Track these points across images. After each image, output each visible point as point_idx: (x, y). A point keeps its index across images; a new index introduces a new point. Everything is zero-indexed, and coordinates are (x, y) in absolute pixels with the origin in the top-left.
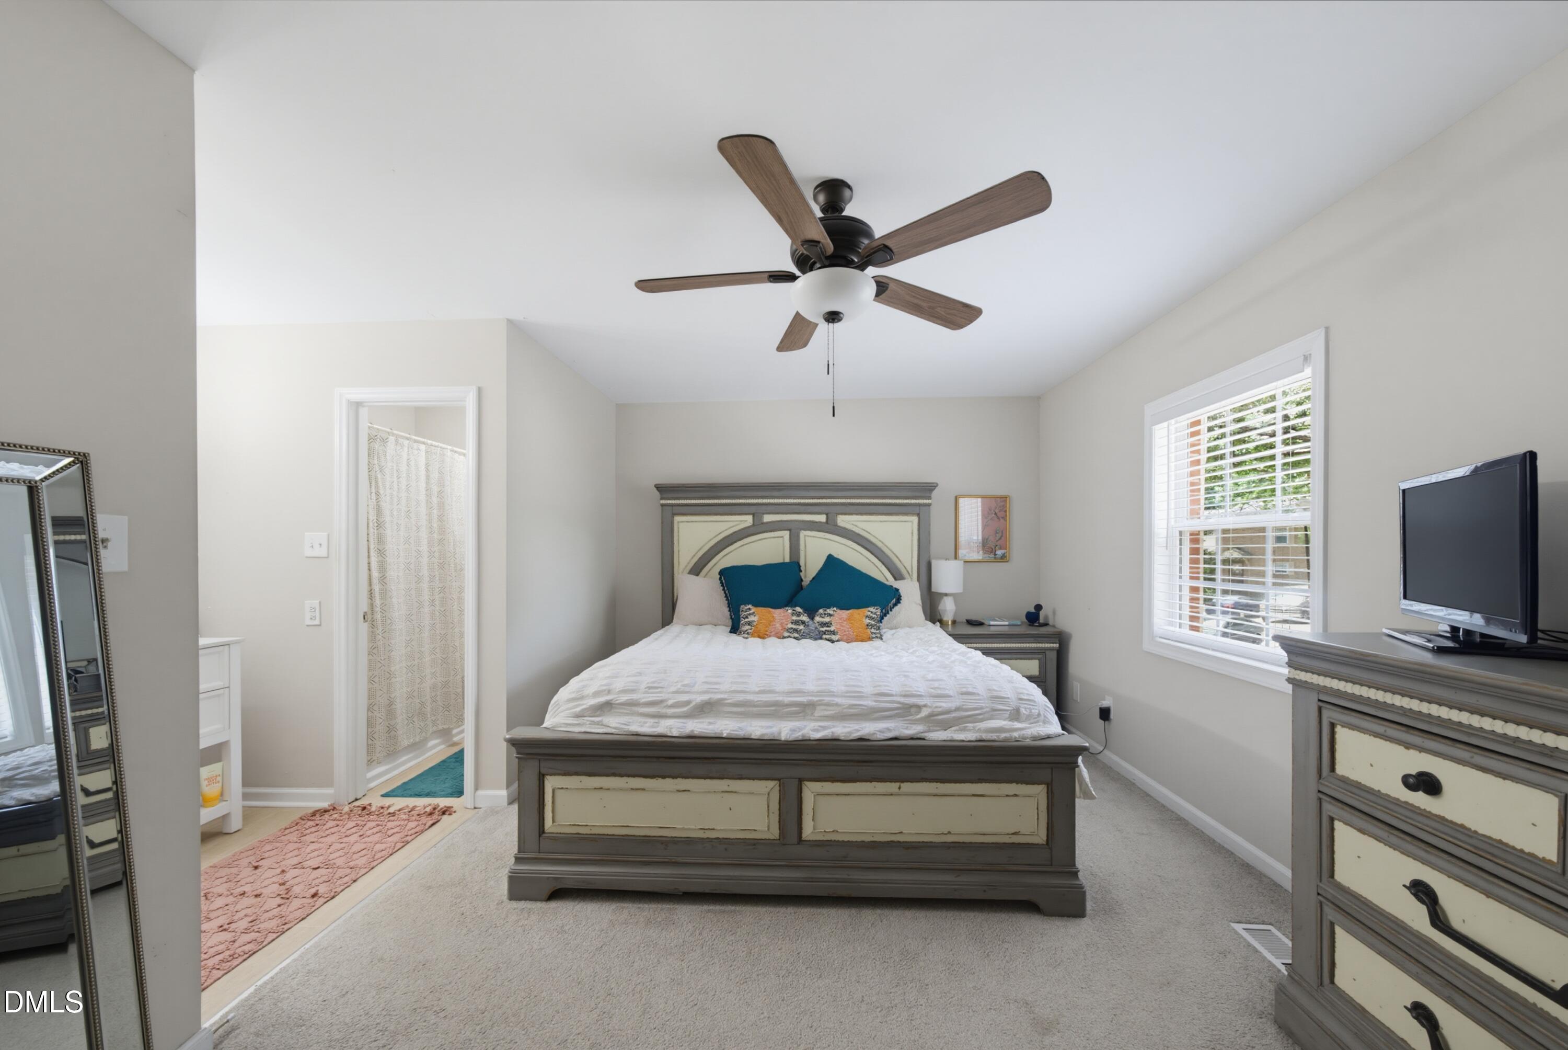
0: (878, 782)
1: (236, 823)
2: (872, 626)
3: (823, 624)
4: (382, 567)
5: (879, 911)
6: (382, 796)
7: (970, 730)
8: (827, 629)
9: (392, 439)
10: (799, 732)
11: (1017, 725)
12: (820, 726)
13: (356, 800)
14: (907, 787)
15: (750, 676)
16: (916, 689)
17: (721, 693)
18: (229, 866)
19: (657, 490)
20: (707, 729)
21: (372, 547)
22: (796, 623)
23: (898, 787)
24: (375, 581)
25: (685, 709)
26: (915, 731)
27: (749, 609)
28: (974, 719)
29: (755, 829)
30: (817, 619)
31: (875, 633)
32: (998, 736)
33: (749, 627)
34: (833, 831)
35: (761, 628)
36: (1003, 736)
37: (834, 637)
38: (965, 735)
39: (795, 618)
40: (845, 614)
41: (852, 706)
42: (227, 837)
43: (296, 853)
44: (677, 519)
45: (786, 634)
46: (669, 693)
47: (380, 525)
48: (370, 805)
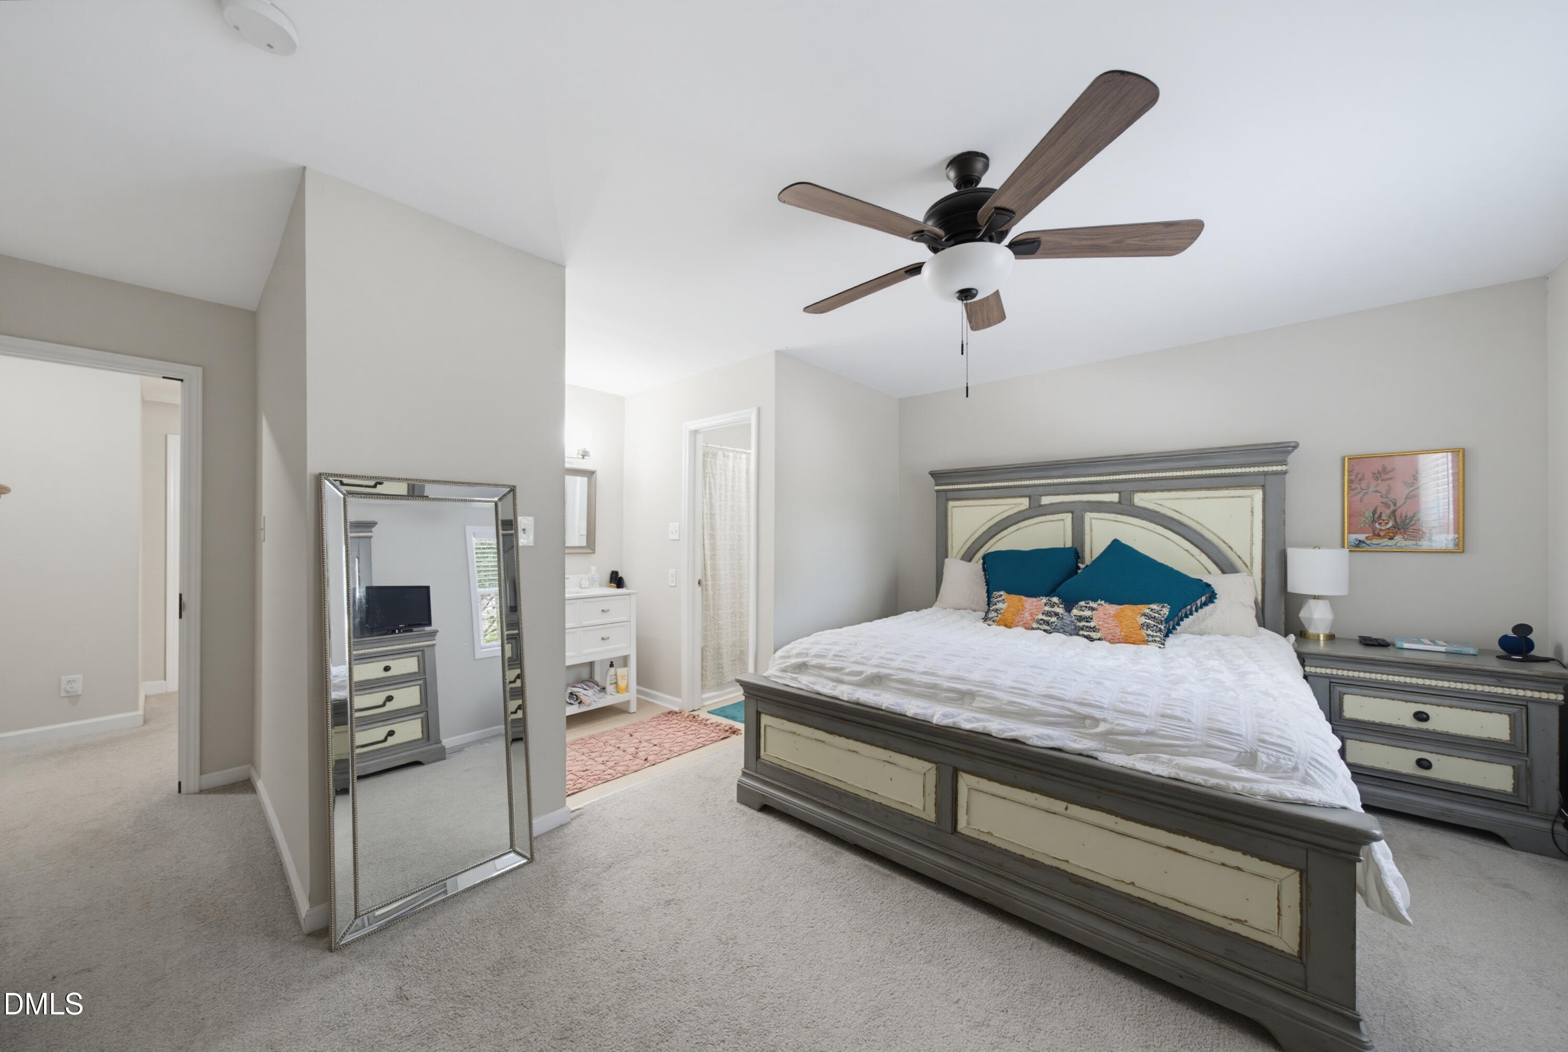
0: (1041, 794)
1: (633, 708)
2: (1148, 626)
3: (1080, 619)
4: (713, 548)
5: (1034, 939)
6: (708, 712)
7: (1163, 763)
8: (1086, 624)
9: (720, 453)
10: (952, 718)
11: (1245, 773)
12: (974, 718)
13: (694, 711)
14: (1074, 810)
15: (925, 657)
16: (1098, 699)
17: (890, 668)
18: (621, 731)
19: (932, 477)
20: (869, 699)
21: (706, 533)
22: (1048, 614)
23: (1065, 807)
24: (708, 558)
25: (858, 678)
26: (1085, 746)
27: (1001, 596)
28: (1172, 750)
29: (912, 805)
30: (1075, 612)
31: (1152, 636)
32: (1206, 780)
33: (996, 614)
34: (988, 833)
35: (1009, 616)
36: (1213, 781)
37: (1093, 635)
38: (1154, 767)
39: (1047, 608)
40: (1112, 609)
41: (1011, 703)
42: (629, 715)
43: (651, 733)
44: (951, 504)
45: (1035, 625)
46: (849, 662)
47: (712, 516)
48: (698, 716)
